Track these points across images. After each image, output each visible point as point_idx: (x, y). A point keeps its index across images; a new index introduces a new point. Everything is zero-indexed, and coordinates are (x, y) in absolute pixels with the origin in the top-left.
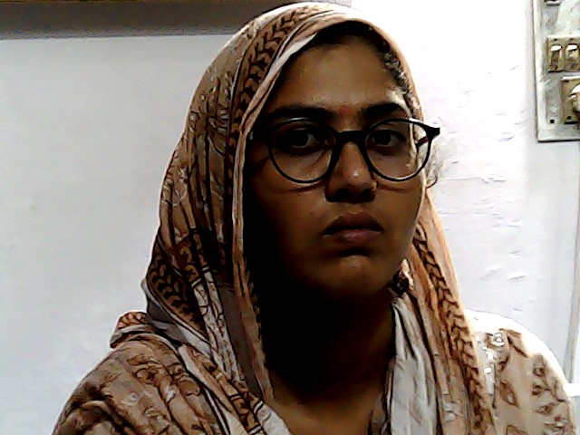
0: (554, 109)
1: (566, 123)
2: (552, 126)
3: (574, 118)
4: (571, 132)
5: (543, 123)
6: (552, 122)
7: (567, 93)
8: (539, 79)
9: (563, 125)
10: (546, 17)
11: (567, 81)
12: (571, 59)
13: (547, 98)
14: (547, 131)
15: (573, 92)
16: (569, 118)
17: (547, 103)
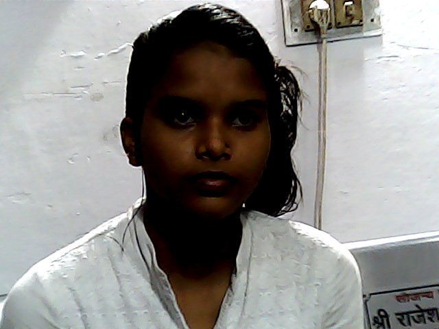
0: (297, 21)
1: (306, 31)
2: (296, 34)
3: (312, 27)
4: (311, 37)
5: (289, 32)
6: (296, 30)
7: (305, 8)
9: (304, 33)
13: (291, 13)
14: (292, 38)
15: (311, 7)
16: (308, 27)
17: (291, 16)
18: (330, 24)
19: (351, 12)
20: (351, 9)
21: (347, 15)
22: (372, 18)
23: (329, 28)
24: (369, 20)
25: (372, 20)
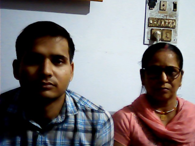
0: (149, 36)
2: (148, 41)
5: (146, 39)
6: (148, 39)
8: (146, 28)
9: (151, 40)
10: (149, 12)
11: (153, 29)
12: (155, 24)
13: (148, 33)
18: (160, 39)
19: (168, 36)
20: (168, 35)
21: (166, 37)
22: (174, 39)
23: (160, 40)
24: (173, 40)
25: (174, 40)
